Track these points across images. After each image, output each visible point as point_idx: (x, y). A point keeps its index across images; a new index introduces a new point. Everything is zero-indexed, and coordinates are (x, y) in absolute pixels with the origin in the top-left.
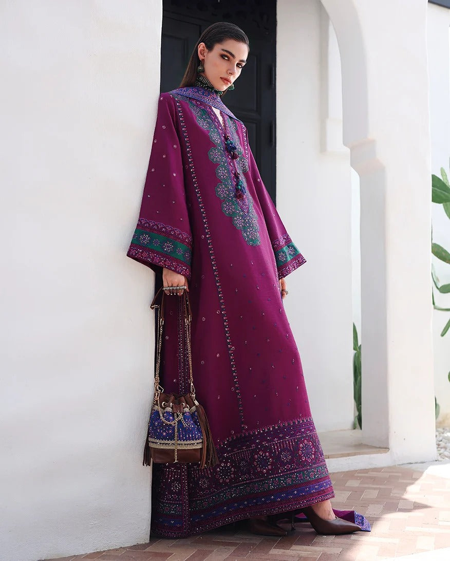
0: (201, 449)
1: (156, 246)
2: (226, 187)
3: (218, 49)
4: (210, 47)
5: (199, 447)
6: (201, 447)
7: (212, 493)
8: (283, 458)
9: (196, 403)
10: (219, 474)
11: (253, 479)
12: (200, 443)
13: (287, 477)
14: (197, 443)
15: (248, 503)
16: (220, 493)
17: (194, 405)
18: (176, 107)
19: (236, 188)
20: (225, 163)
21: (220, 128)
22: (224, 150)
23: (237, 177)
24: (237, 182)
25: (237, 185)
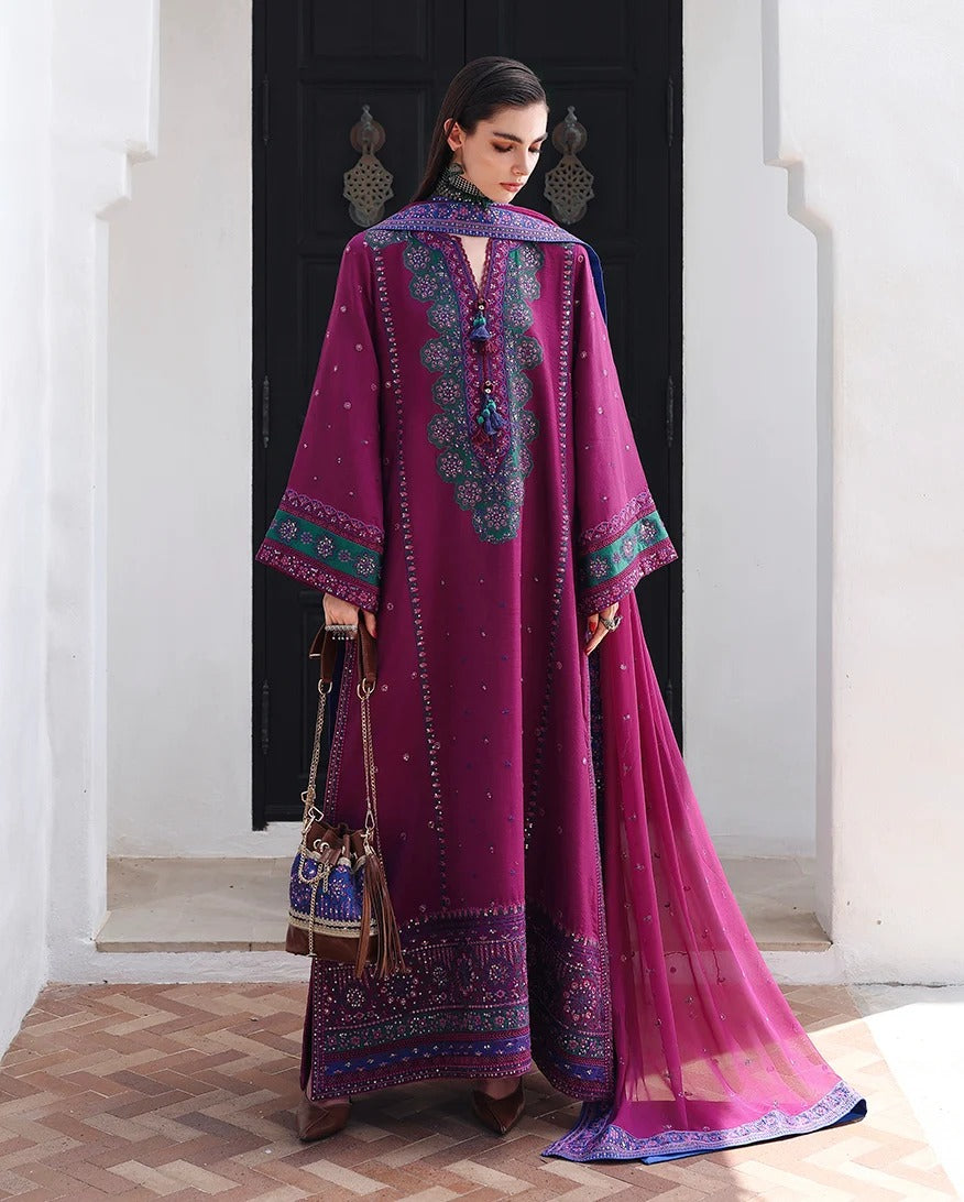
0: (358, 939)
1: (304, 546)
2: (451, 420)
3: (485, 129)
4: (470, 129)
5: (355, 935)
6: (358, 936)
7: (369, 1020)
8: (493, 977)
9: (368, 849)
10: (387, 987)
11: (451, 1003)
12: (355, 928)
13: (497, 1014)
14: (349, 928)
15: (440, 1049)
16: (386, 1023)
17: (364, 853)
18: (373, 265)
19: (476, 421)
20: (458, 368)
21: (466, 287)
22: (461, 338)
23: (482, 395)
24: (482, 407)
25: (479, 413)
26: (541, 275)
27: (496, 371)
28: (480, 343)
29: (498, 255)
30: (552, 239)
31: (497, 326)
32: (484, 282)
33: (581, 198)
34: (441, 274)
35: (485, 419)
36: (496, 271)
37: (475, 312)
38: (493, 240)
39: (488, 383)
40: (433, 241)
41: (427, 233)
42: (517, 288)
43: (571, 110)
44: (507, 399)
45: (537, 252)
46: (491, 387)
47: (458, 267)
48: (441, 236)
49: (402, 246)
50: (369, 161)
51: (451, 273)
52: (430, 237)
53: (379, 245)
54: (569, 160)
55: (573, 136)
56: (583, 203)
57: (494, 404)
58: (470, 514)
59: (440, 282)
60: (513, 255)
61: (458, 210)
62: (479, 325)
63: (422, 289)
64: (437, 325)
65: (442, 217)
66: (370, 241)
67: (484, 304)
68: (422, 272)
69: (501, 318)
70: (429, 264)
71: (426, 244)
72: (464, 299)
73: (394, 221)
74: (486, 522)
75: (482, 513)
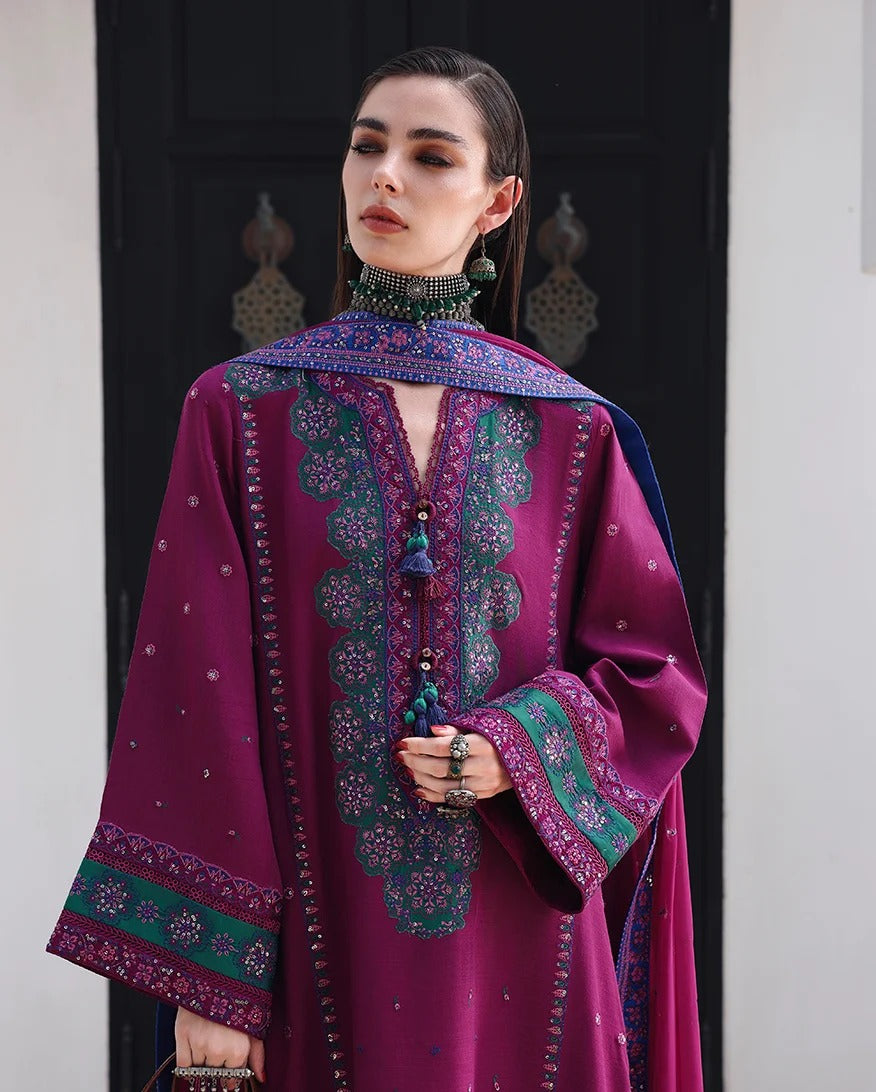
18: (237, 426)
19: (402, 717)
20: (375, 623)
21: (398, 477)
22: (385, 570)
23: (415, 672)
24: (413, 694)
25: (408, 704)
26: (532, 458)
27: (443, 631)
28: (417, 581)
29: (459, 422)
30: (554, 394)
31: (450, 550)
32: (430, 470)
33: (579, 328)
34: (356, 452)
35: (416, 714)
36: (454, 450)
37: (411, 523)
38: (452, 391)
39: (427, 652)
40: (345, 389)
41: (334, 375)
42: (490, 482)
43: (565, 198)
44: (459, 682)
45: (528, 417)
46: (430, 660)
47: (386, 441)
48: (357, 382)
49: (291, 395)
50: (269, 277)
51: (374, 450)
52: (340, 382)
53: (250, 393)
54: (562, 274)
55: (566, 237)
56: (581, 338)
57: (434, 691)
58: (381, 881)
59: (353, 467)
60: (484, 422)
61: (389, 336)
62: (417, 548)
63: (319, 475)
64: (342, 544)
65: (360, 348)
66: (234, 384)
67: (428, 510)
68: (323, 446)
69: (458, 536)
70: (336, 431)
71: (332, 394)
72: (394, 498)
73: (276, 352)
74: (408, 900)
75: (402, 882)
